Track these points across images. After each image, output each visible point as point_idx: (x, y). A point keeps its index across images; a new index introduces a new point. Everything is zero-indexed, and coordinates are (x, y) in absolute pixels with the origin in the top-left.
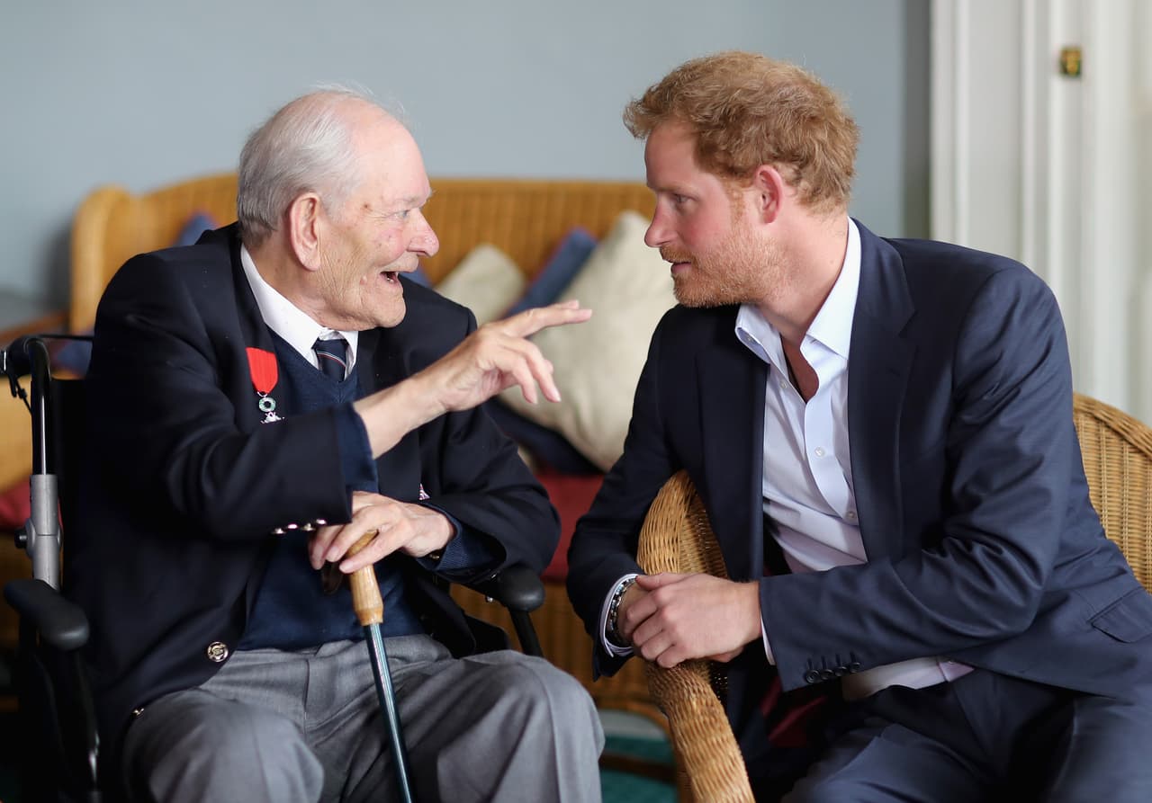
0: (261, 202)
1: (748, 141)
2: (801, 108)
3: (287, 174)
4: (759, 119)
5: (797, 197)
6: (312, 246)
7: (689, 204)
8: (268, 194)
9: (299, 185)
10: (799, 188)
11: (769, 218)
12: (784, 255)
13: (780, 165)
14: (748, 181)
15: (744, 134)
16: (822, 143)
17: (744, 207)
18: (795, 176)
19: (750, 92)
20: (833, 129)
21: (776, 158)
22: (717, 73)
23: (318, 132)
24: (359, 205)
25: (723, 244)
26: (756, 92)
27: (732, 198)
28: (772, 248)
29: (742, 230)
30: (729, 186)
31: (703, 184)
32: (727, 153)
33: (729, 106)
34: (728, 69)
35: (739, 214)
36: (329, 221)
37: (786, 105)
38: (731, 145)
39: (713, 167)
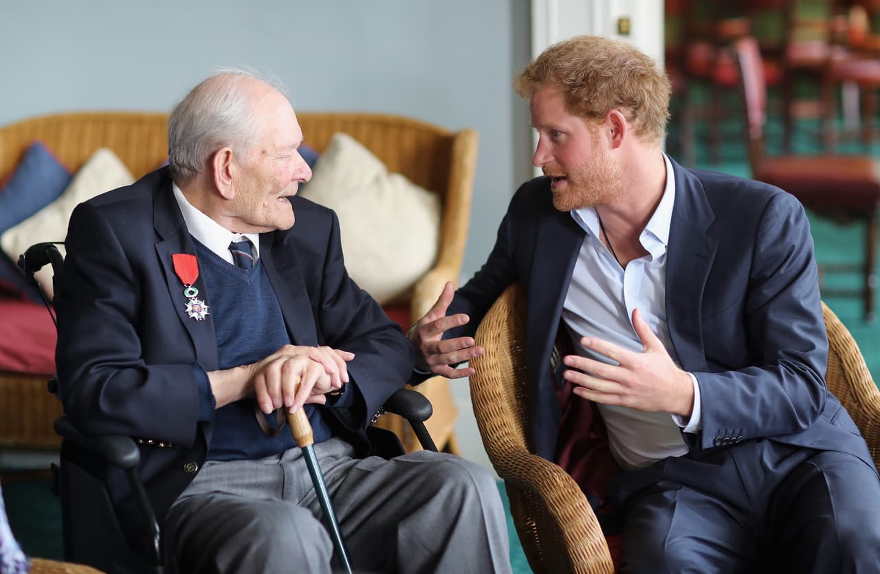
0: (190, 153)
1: (601, 94)
2: (635, 69)
3: (208, 133)
4: (607, 79)
5: (633, 130)
6: (229, 183)
7: (562, 137)
8: (194, 148)
9: (216, 141)
10: (635, 124)
11: (616, 145)
12: (624, 172)
13: (622, 108)
14: (602, 121)
15: (599, 89)
16: (649, 92)
17: (600, 138)
18: (632, 115)
19: (601, 61)
20: (655, 82)
21: (620, 104)
22: (576, 50)
23: (227, 103)
24: (259, 151)
25: (586, 163)
26: (604, 61)
27: (591, 132)
28: (617, 166)
29: (598, 153)
30: (590, 124)
31: (572, 123)
32: (588, 102)
33: (587, 72)
34: (582, 47)
35: (596, 143)
36: (240, 165)
37: (624, 68)
38: (591, 97)
39: (578, 112)
